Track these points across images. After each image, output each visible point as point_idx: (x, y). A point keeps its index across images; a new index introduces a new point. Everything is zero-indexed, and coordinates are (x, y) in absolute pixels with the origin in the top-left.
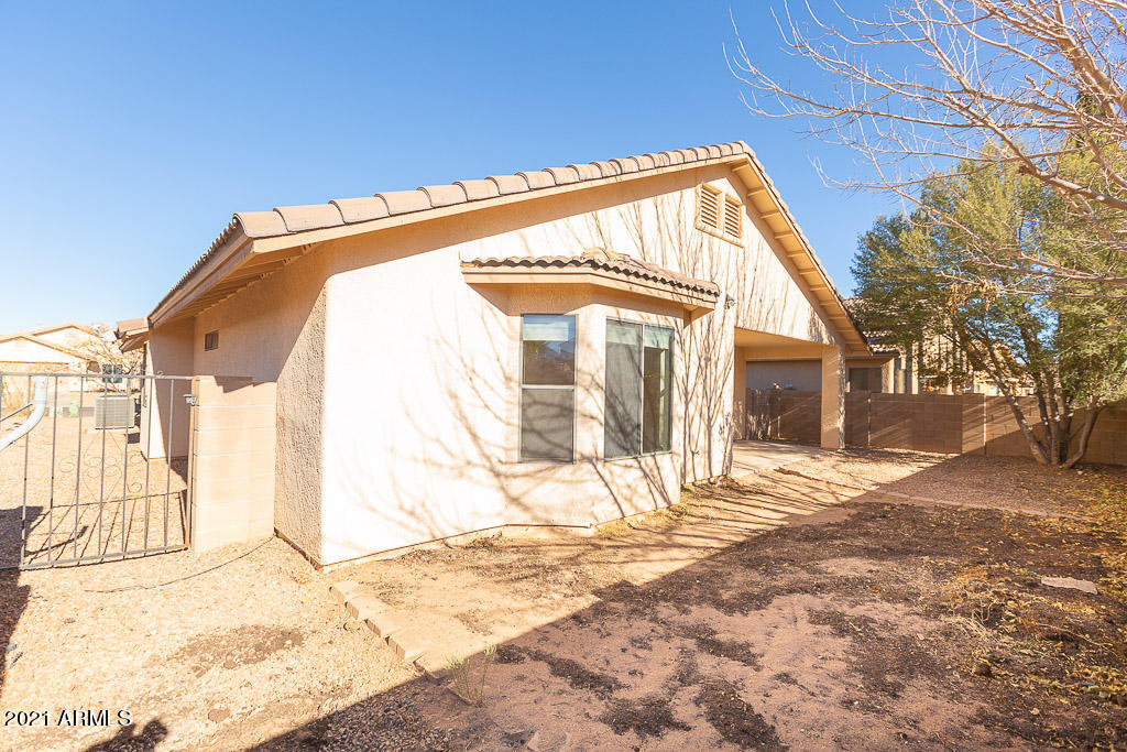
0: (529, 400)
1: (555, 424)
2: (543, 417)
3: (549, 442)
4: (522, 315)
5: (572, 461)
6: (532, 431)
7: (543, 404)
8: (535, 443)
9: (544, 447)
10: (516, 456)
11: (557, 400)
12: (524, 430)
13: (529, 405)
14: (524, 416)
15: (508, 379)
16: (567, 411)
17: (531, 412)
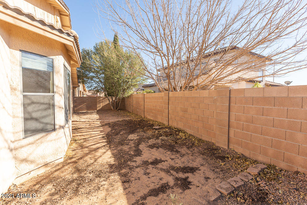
0: (28, 101)
1: (45, 113)
2: (38, 111)
3: (43, 123)
4: (21, 51)
5: (54, 130)
6: (32, 119)
7: (38, 103)
8: (33, 125)
9: (39, 126)
10: (22, 135)
11: (46, 101)
12: (26, 119)
13: (29, 104)
14: (25, 111)
15: (13, 89)
16: (51, 106)
17: (30, 109)
